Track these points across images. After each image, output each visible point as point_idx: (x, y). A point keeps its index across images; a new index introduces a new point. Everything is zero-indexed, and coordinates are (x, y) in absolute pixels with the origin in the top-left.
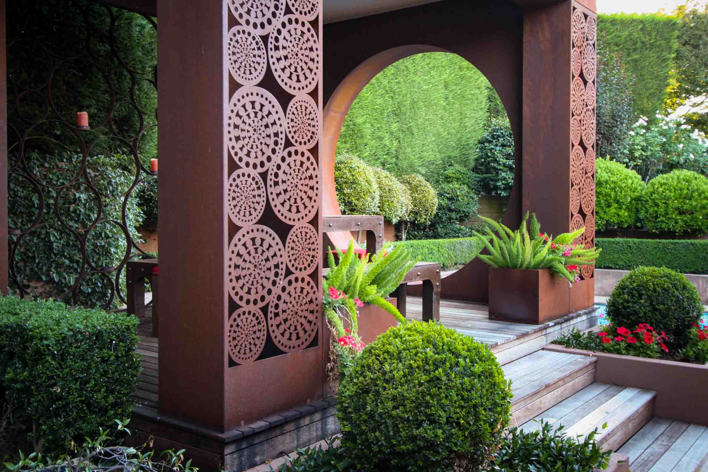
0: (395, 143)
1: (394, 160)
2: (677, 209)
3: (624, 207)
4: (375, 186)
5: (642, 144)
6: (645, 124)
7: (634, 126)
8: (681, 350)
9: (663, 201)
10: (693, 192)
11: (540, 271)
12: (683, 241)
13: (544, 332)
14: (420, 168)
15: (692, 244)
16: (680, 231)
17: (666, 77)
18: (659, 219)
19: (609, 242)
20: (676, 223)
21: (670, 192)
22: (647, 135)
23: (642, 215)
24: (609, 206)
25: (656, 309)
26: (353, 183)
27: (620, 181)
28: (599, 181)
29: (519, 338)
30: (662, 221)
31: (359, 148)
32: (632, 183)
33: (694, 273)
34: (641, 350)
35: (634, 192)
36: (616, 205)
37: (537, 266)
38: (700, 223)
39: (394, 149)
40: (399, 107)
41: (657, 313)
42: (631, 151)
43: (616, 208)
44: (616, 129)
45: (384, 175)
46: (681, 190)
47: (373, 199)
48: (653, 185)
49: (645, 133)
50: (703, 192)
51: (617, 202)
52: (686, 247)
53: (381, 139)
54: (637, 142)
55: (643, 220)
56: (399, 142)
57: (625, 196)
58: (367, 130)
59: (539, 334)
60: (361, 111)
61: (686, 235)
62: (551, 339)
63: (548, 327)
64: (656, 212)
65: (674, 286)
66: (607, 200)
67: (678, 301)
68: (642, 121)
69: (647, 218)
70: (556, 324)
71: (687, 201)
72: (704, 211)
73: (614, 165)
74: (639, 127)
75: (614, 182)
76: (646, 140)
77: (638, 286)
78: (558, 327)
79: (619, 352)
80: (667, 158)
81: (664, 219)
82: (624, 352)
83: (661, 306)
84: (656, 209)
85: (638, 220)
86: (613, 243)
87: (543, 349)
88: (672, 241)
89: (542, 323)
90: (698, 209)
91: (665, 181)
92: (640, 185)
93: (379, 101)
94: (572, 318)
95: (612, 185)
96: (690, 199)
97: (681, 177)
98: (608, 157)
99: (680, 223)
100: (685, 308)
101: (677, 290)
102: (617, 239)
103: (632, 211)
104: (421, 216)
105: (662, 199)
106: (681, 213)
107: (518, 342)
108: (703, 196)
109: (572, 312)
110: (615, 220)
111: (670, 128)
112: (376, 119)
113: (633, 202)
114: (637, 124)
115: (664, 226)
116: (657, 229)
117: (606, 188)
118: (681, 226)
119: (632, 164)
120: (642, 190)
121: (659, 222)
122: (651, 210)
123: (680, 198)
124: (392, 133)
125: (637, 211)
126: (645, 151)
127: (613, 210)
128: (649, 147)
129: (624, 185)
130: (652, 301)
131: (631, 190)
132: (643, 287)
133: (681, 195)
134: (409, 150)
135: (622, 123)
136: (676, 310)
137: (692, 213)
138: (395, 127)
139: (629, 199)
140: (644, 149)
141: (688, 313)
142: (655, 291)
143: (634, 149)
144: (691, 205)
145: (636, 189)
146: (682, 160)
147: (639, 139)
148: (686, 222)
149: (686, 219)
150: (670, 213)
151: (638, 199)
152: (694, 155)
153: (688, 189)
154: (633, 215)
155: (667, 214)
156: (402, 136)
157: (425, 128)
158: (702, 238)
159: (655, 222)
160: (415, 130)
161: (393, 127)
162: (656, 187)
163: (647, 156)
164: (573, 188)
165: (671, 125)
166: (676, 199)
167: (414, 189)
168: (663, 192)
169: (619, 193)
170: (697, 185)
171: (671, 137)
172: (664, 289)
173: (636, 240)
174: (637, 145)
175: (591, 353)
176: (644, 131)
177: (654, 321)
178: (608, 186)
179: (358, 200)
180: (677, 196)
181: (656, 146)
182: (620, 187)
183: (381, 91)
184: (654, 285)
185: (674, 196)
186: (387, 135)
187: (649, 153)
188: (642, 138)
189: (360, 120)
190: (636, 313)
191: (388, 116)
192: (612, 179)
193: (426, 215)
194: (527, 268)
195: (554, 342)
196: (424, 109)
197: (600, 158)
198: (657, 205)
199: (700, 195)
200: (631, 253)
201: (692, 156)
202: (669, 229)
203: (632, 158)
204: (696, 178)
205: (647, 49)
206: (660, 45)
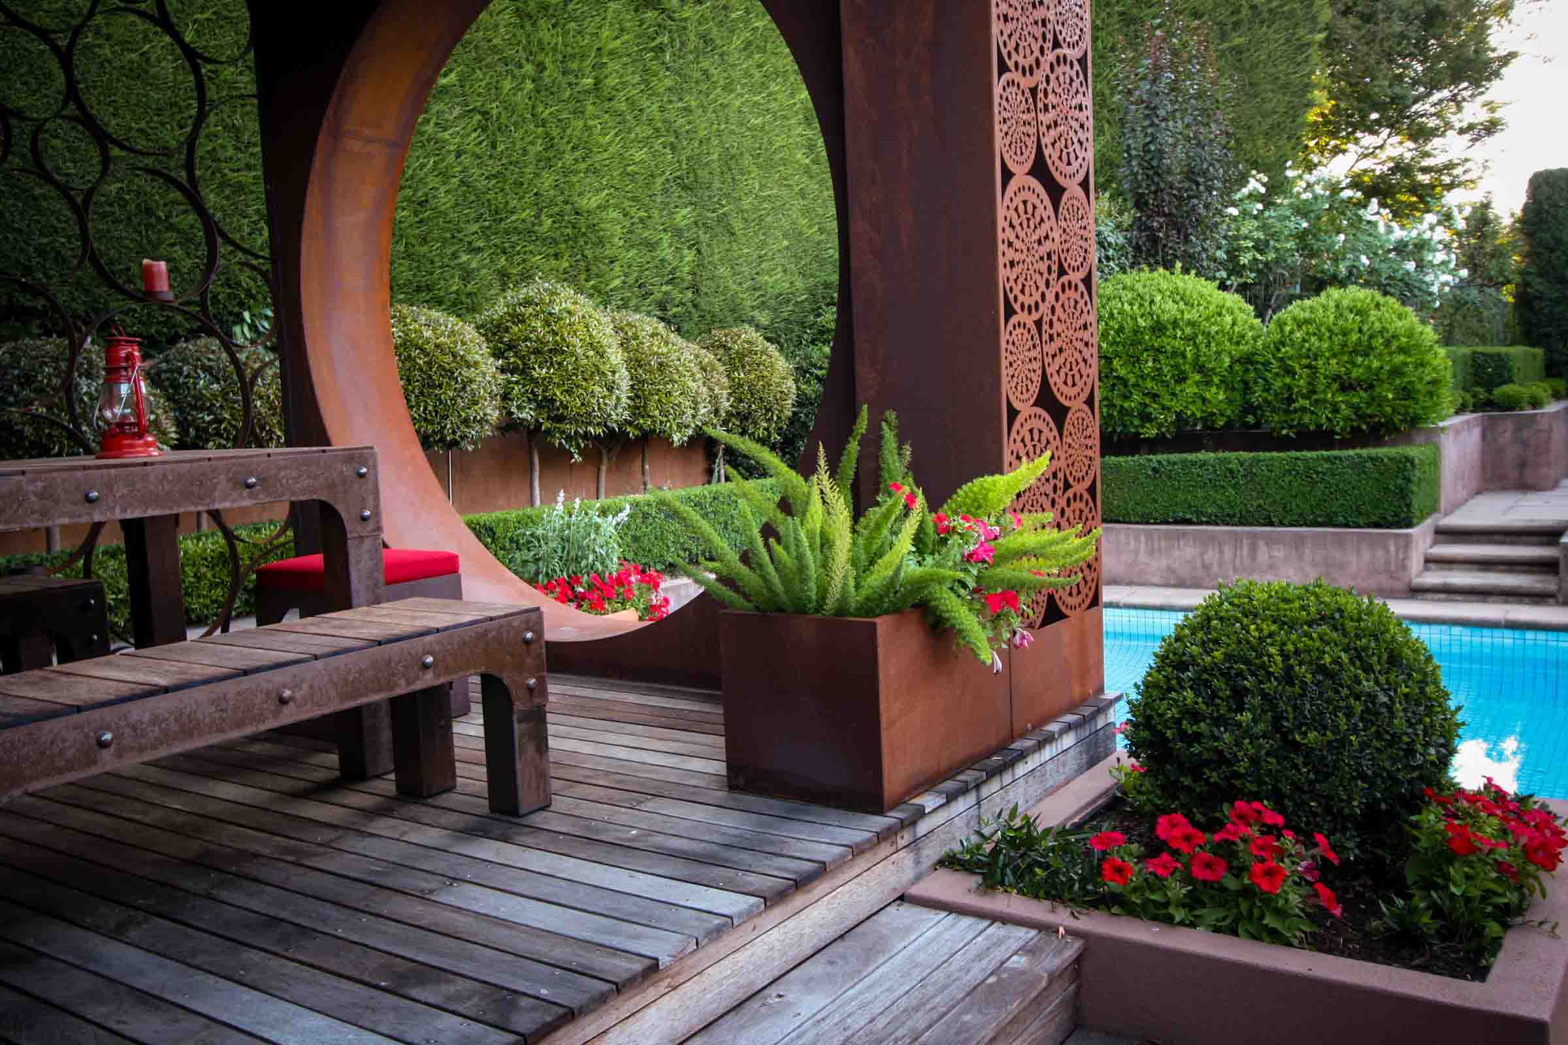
0: (689, 256)
1: (690, 295)
2: (1337, 378)
3: (1216, 380)
4: (616, 357)
5: (1256, 235)
6: (1263, 190)
7: (1238, 196)
9: (1304, 361)
10: (1371, 337)
11: (883, 624)
12: (1351, 452)
13: (905, 838)
14: (756, 313)
15: (1371, 459)
16: (1343, 429)
17: (1307, 85)
18: (1297, 405)
19: (1184, 462)
20: (1336, 411)
21: (1320, 340)
22: (1267, 214)
23: (1257, 397)
24: (1182, 379)
25: (1296, 746)
27: (1207, 319)
28: (1158, 322)
29: (773, 899)
30: (1303, 409)
31: (594, 270)
32: (1234, 324)
33: (1377, 525)
35: (1238, 343)
36: (1198, 377)
37: (873, 607)
38: (1389, 410)
39: (687, 269)
40: (692, 170)
41: (1300, 761)
42: (1233, 255)
43: (1197, 383)
44: (1195, 201)
45: (650, 330)
46: (1345, 333)
48: (1281, 325)
49: (1261, 212)
50: (1395, 337)
51: (1201, 369)
52: (1358, 465)
53: (651, 246)
54: (1244, 231)
55: (1259, 407)
56: (699, 251)
57: (1218, 353)
58: (613, 225)
59: (885, 849)
60: (592, 179)
61: (1356, 438)
62: (932, 852)
63: (921, 813)
64: (1289, 388)
66: (1176, 366)
67: (1371, 714)
68: (1256, 184)
69: (1269, 403)
70: (951, 798)
71: (1360, 359)
72: (1398, 381)
73: (1192, 284)
74: (1250, 196)
75: (1192, 324)
76: (1264, 227)
79: (1160, 915)
80: (1310, 267)
81: (1306, 403)
83: (1312, 735)
84: (1288, 380)
85: (1249, 408)
86: (1193, 463)
87: (902, 898)
88: (1325, 453)
89: (894, 806)
90: (1383, 376)
91: (1307, 315)
92: (1252, 328)
93: (640, 155)
94: (1022, 756)
95: (1188, 331)
96: (1366, 355)
97: (1345, 303)
98: (1179, 265)
99: (1345, 410)
100: (1395, 738)
101: (1368, 669)
102: (1202, 455)
103: (1234, 389)
104: (755, 423)
105: (1300, 356)
106: (1346, 387)
108: (1394, 345)
109: (1023, 735)
110: (1195, 410)
111: (1316, 198)
112: (634, 199)
113: (1237, 367)
114: (1245, 191)
115: (1307, 419)
116: (1291, 427)
117: (1175, 337)
118: (1347, 419)
119: (1234, 281)
120: (1255, 339)
121: (1296, 411)
122: (1277, 384)
123: (1343, 353)
124: (678, 233)
125: (1247, 387)
126: (1261, 252)
127: (1190, 389)
128: (1272, 243)
129: (1215, 328)
130: (1277, 719)
131: (1230, 340)
132: (1247, 662)
133: (1344, 345)
134: (722, 270)
135: (1209, 189)
136: (1364, 745)
137: (1371, 387)
138: (683, 218)
139: (1227, 360)
140: (1260, 247)
141: (1410, 752)
143: (1239, 249)
144: (1369, 367)
145: (1243, 337)
146: (1343, 269)
147: (1248, 226)
148: (1356, 408)
149: (1356, 400)
150: (1320, 388)
151: (1247, 360)
152: (1368, 258)
153: (1360, 331)
154: (1237, 396)
155: (1314, 392)
156: (704, 237)
157: (761, 219)
158: (1393, 443)
159: (1287, 412)
160: (737, 224)
161: (678, 217)
162: (1288, 328)
163: (1266, 264)
165: (1319, 190)
166: (1334, 356)
167: (736, 361)
168: (1304, 340)
169: (1204, 349)
170: (1380, 320)
171: (1319, 218)
172: (1322, 669)
173: (1245, 455)
174: (1246, 238)
176: (1260, 206)
178: (1179, 333)
180: (1337, 348)
181: (1287, 240)
182: (1208, 335)
183: (643, 131)
185: (1330, 349)
186: (666, 238)
187: (1271, 256)
188: (1256, 224)
189: (590, 201)
190: (1221, 759)
191: (665, 191)
192: (1187, 316)
193: (769, 420)
194: (841, 611)
195: (949, 862)
196: (755, 172)
197: (1161, 270)
198: (1290, 372)
199: (1387, 343)
200: (1234, 487)
201: (1364, 260)
202: (1319, 426)
203: (1236, 269)
204: (1378, 306)
205: (1263, 22)
206: (1292, 12)
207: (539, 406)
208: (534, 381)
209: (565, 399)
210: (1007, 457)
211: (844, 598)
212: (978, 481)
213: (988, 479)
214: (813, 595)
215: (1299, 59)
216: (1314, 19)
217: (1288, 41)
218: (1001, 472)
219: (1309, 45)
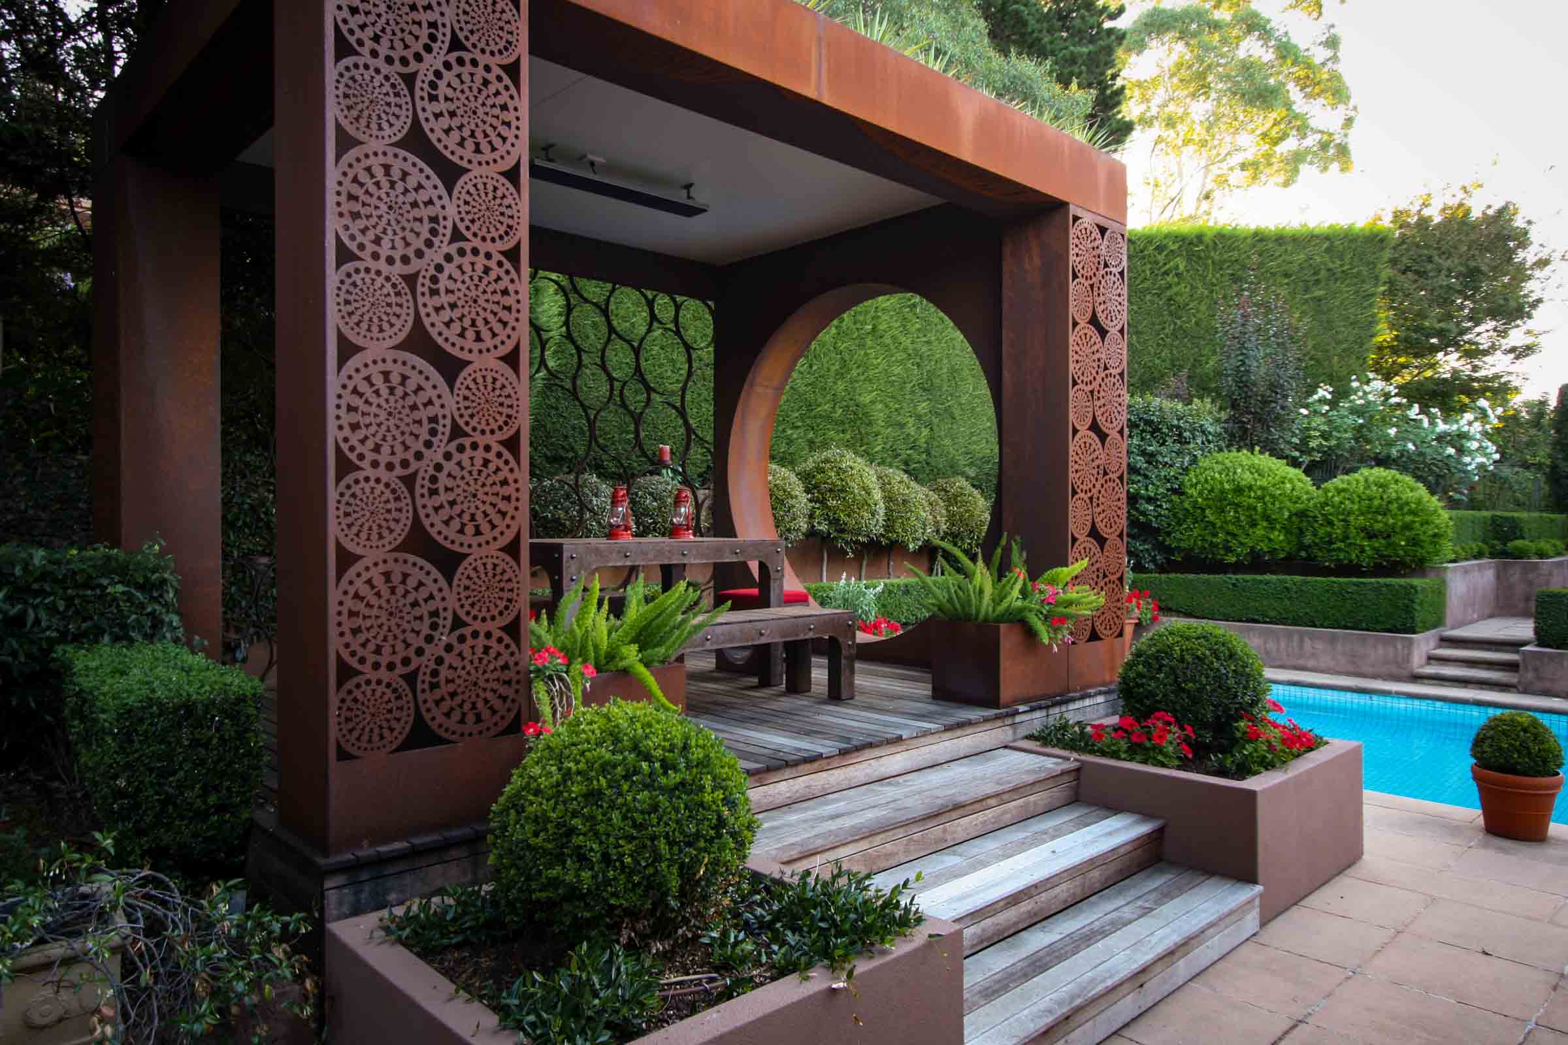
0: (925, 432)
1: (924, 456)
2: (1363, 529)
3: (1278, 526)
4: (877, 495)
5: (1323, 427)
6: (1329, 397)
7: (1310, 400)
8: (1216, 756)
9: (1341, 517)
10: (1390, 502)
11: (1003, 627)
12: (1373, 580)
13: (1009, 721)
14: (967, 469)
15: (1387, 585)
16: (1368, 564)
17: (1372, 323)
18: (1335, 546)
19: (1254, 580)
20: (1363, 551)
21: (1353, 502)
22: (1330, 413)
23: (1308, 539)
24: (1254, 524)
25: (1183, 690)
26: (843, 490)
27: (1274, 485)
28: (1238, 486)
29: (949, 728)
30: (1339, 549)
31: (865, 440)
32: (1293, 489)
33: (1390, 631)
34: (1152, 754)
35: (1296, 502)
36: (1265, 524)
37: (1000, 619)
38: (1401, 553)
39: (923, 440)
40: (929, 379)
41: (1185, 696)
42: (1305, 441)
43: (1265, 528)
44: (1273, 405)
45: (899, 479)
46: (1370, 499)
47: (873, 515)
48: (1327, 491)
49: (1327, 411)
50: (1407, 503)
51: (1267, 518)
52: (1377, 589)
53: (902, 426)
54: (1314, 425)
55: (1309, 546)
56: (932, 429)
57: (1281, 509)
58: (879, 414)
59: (999, 723)
60: (867, 385)
61: (1378, 570)
62: (1023, 731)
63: (1017, 713)
64: (1330, 535)
65: (1215, 653)
66: (1250, 516)
67: (1219, 678)
68: (1324, 392)
69: (1316, 544)
70: (1032, 710)
71: (1380, 518)
72: (1407, 533)
73: (1265, 461)
74: (1320, 401)
75: (1262, 488)
76: (1330, 422)
77: (1158, 651)
78: (1038, 714)
79: (1115, 755)
80: (1367, 450)
81: (1342, 545)
82: (1123, 756)
83: (1190, 685)
84: (1328, 529)
85: (1302, 547)
86: (1261, 581)
87: (1006, 747)
88: (1355, 580)
89: (1007, 706)
90: (1397, 530)
91: (1345, 486)
92: (1307, 493)
93: (897, 370)
94: (1073, 700)
95: (1259, 493)
96: (1385, 514)
97: (1371, 479)
98: (1257, 448)
99: (1369, 552)
100: (1229, 689)
101: (1218, 659)
102: (1268, 577)
103: (1291, 533)
104: (962, 539)
105: (1339, 514)
106: (1371, 536)
107: (948, 735)
108: (1406, 510)
109: (1075, 691)
110: (1263, 546)
111: (1369, 403)
112: (892, 397)
113: (1294, 518)
114: (1316, 397)
115: (1342, 556)
116: (1332, 561)
117: (1250, 497)
118: (1369, 557)
119: (1305, 459)
120: (1309, 500)
121: (1334, 550)
122: (1321, 532)
123: (1369, 513)
124: (919, 417)
125: (1301, 532)
126: (1326, 440)
127: (1259, 531)
128: (1334, 433)
129: (1278, 492)
130: (1177, 677)
131: (1290, 500)
132: (1166, 653)
133: (1370, 507)
134: (947, 442)
135: (1285, 397)
136: (1214, 691)
137: (1389, 536)
138: (923, 407)
139: (1286, 514)
140: (1325, 436)
141: (1236, 696)
142: (1182, 660)
143: (1310, 437)
144: (1386, 524)
145: (1299, 498)
146: (1394, 452)
147: (1318, 421)
148: (1374, 548)
149: (1377, 545)
150: (1351, 535)
151: (1302, 514)
152: (1415, 445)
153: (1382, 498)
154: (1293, 538)
155: (1348, 538)
156: (936, 421)
157: (973, 409)
158: (1404, 576)
159: (1329, 551)
160: (957, 412)
161: (919, 408)
162: (1330, 494)
163: (1330, 448)
164: (1077, 496)
165: (1371, 397)
166: (1362, 514)
167: (952, 499)
168: (1341, 503)
169: (1270, 506)
170: (1396, 492)
171: (1372, 417)
172: (1198, 657)
173: (1298, 578)
174: (1315, 430)
175: (1074, 755)
176: (1327, 408)
177: (1178, 707)
178: (1253, 494)
179: (849, 516)
180: (1364, 509)
181: (1346, 431)
182: (1273, 496)
183: (900, 356)
184: (1182, 651)
185: (1359, 509)
186: (911, 421)
187: (1333, 442)
188: (1323, 420)
189: (866, 399)
190: (1151, 694)
191: (913, 392)
192: (1258, 483)
193: (972, 539)
194: (986, 620)
195: (1030, 737)
196: (971, 380)
197: (1245, 451)
198: (1331, 523)
199: (1400, 508)
200: (1289, 599)
201: (1410, 446)
202: (1351, 561)
203: (1303, 448)
204: (1397, 481)
205: (1336, 280)
206: (1359, 273)
207: (830, 523)
208: (828, 508)
209: (846, 519)
210: (1070, 559)
211: (987, 613)
212: (1055, 570)
213: (1060, 569)
214: (974, 612)
215: (1365, 304)
216: (1377, 278)
217: (1356, 292)
218: (1067, 566)
219: (1373, 295)
